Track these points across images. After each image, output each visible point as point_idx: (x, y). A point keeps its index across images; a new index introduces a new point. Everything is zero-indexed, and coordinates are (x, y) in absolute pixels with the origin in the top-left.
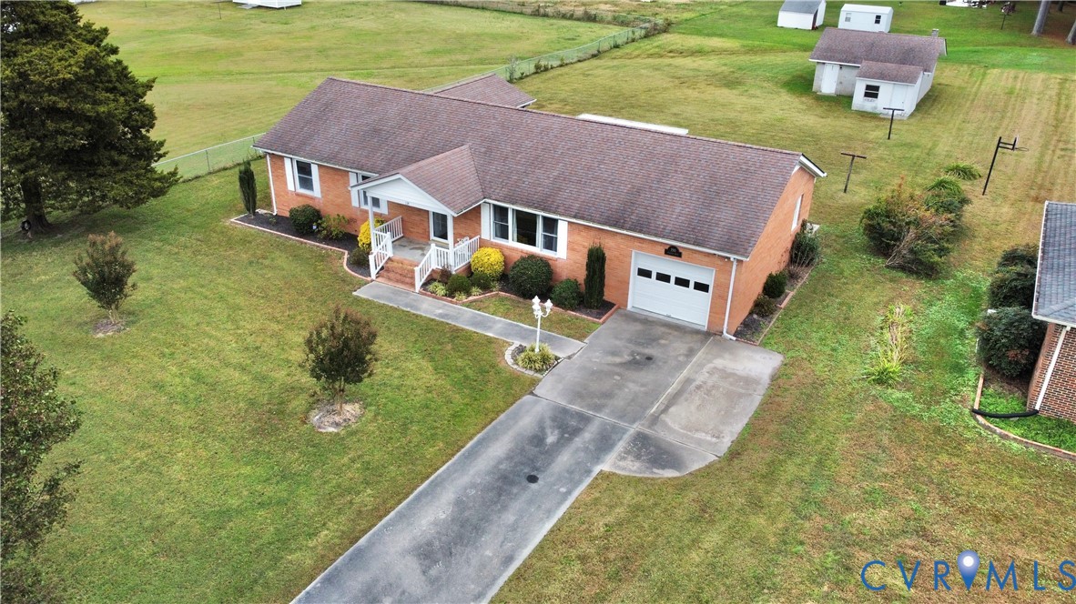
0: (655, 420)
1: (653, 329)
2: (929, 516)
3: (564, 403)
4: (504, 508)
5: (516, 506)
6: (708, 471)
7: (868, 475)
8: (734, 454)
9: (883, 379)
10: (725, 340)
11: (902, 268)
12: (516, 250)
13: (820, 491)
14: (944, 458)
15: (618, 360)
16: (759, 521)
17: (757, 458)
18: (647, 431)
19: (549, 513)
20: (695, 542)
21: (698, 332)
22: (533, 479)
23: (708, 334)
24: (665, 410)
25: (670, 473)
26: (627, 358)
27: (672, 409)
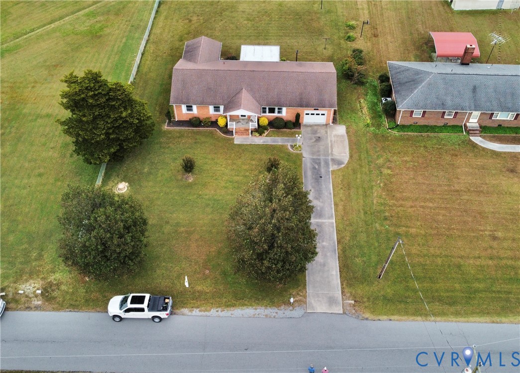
0: (332, 154)
1: (314, 127)
2: (389, 157)
3: (312, 157)
4: (321, 185)
5: (323, 183)
6: (349, 163)
7: (376, 152)
8: (351, 157)
9: (368, 125)
10: (331, 125)
11: (356, 84)
12: (269, 116)
13: (370, 159)
14: (387, 143)
15: (313, 141)
16: (364, 169)
17: (356, 156)
18: (332, 157)
19: (329, 182)
20: (357, 178)
21: (323, 125)
22: (321, 177)
23: (326, 125)
24: (332, 151)
25: (343, 166)
26: (315, 139)
27: (333, 150)
